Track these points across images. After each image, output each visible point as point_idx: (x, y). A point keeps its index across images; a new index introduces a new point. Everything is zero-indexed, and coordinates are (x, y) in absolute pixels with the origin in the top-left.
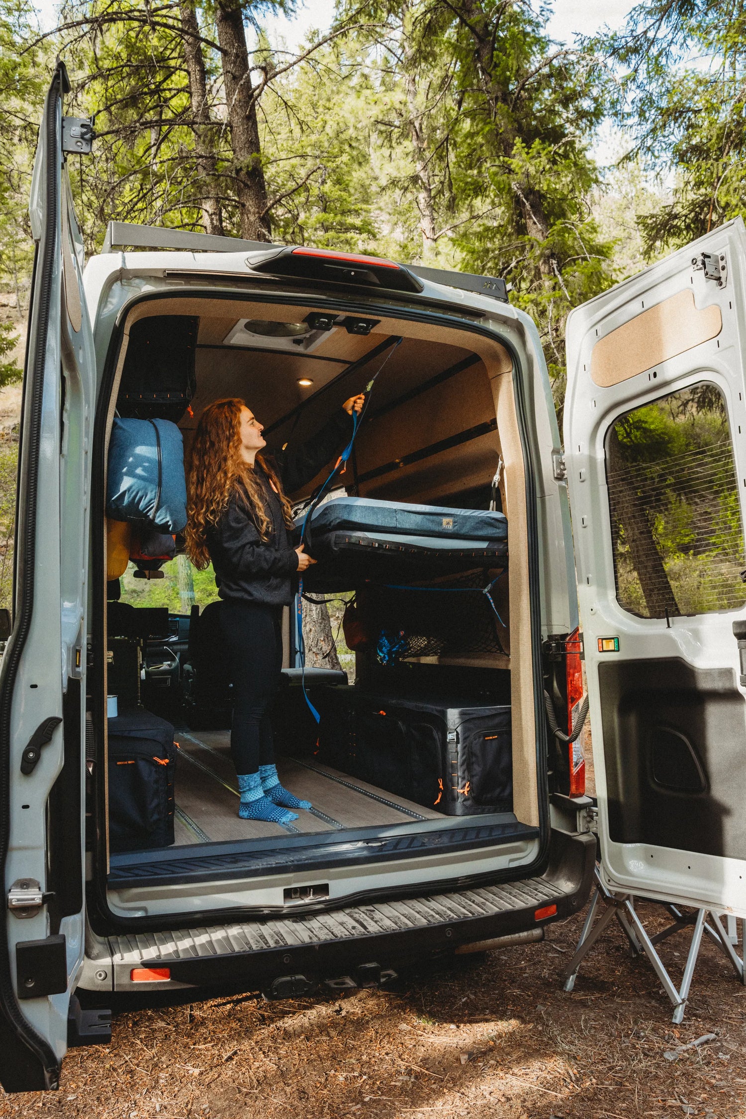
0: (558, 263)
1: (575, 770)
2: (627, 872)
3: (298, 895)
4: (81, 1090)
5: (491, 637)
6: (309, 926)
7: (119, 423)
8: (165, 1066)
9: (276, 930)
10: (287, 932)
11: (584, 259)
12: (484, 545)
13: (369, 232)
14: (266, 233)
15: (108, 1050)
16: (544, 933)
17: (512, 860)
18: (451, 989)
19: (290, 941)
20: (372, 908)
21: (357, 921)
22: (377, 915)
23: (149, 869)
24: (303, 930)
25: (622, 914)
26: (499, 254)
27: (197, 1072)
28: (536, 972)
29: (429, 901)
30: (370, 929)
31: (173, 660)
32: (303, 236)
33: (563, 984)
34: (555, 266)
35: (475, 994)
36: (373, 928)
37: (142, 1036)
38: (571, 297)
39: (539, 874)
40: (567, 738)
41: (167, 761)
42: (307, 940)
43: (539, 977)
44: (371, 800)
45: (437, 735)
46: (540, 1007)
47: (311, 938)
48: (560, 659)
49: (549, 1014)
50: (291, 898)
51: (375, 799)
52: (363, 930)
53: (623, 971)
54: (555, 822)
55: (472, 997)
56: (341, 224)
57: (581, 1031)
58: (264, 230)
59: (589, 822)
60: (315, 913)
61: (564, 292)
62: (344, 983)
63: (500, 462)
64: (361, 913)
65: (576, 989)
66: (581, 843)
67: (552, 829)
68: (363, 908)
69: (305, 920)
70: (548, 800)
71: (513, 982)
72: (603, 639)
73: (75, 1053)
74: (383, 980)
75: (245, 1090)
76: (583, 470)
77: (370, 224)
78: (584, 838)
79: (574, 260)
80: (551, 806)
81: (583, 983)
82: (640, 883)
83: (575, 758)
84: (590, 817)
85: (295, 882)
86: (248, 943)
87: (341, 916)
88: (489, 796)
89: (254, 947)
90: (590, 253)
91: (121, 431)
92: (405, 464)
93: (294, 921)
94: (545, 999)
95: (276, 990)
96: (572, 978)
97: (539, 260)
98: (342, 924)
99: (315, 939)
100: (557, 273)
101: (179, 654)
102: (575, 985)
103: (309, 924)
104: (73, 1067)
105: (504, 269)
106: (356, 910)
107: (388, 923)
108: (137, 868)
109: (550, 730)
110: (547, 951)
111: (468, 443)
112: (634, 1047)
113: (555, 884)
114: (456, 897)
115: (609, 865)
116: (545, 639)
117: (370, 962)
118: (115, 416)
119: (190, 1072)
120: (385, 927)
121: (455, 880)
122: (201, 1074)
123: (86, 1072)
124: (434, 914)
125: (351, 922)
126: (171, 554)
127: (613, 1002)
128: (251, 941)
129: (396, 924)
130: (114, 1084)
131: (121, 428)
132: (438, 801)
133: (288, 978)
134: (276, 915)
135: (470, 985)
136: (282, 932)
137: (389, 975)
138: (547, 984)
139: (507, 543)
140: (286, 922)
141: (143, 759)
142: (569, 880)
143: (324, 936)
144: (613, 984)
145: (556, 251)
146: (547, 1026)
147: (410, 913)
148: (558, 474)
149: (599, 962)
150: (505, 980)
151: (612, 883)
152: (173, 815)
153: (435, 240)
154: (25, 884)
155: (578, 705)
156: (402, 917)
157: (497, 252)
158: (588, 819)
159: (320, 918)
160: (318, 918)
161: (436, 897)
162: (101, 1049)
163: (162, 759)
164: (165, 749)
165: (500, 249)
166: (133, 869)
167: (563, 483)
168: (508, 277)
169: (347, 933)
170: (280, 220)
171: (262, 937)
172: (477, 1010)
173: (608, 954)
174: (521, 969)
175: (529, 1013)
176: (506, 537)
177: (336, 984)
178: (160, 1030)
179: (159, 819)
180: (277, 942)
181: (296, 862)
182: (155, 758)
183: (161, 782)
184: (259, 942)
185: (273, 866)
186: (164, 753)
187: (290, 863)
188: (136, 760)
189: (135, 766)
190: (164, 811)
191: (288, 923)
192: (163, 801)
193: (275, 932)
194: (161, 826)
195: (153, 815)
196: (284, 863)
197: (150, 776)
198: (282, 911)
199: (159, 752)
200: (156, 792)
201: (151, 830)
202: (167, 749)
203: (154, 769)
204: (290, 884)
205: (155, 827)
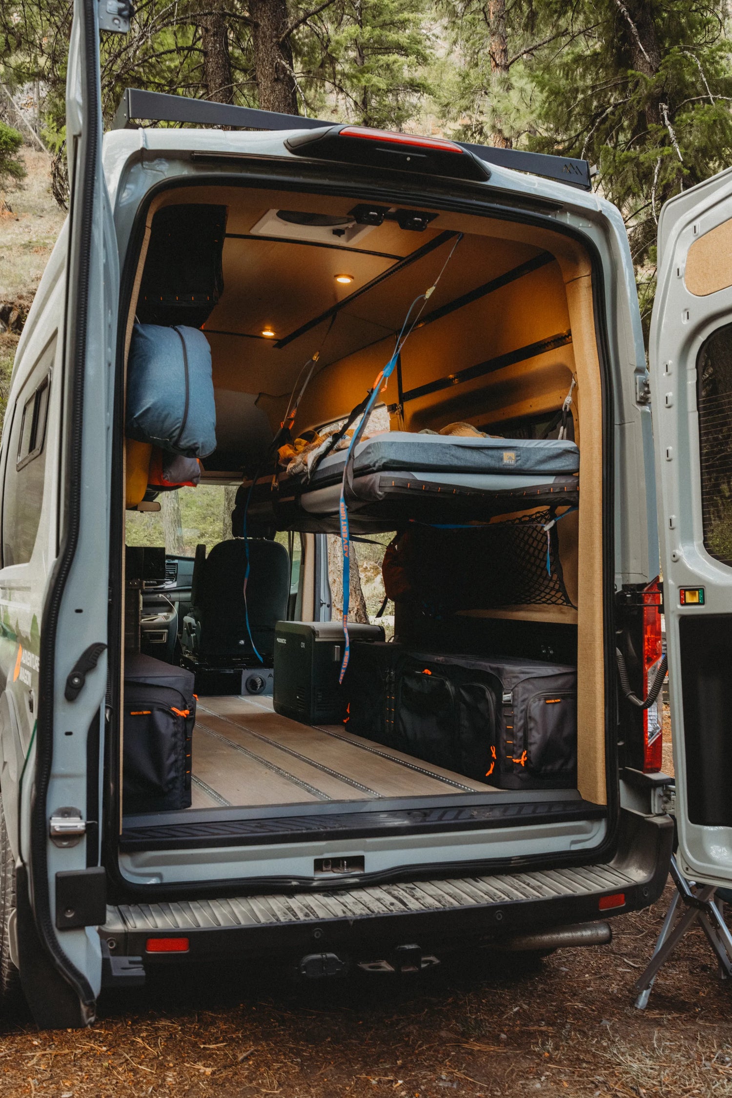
0: (670, 109)
1: (650, 742)
2: (709, 860)
3: (330, 868)
4: (77, 1088)
5: (557, 587)
6: (341, 900)
7: (141, 330)
8: (171, 1065)
9: (305, 903)
10: (317, 906)
11: (707, 101)
12: (550, 480)
13: (418, 53)
14: (287, 66)
15: (104, 1049)
16: (611, 935)
17: (574, 842)
18: (500, 997)
19: (322, 914)
20: (413, 886)
21: (396, 898)
22: (419, 893)
24: (335, 904)
25: (707, 919)
26: (592, 96)
27: (209, 1071)
28: (602, 987)
29: (477, 881)
30: (411, 906)
31: (170, 610)
32: (334, 68)
33: (634, 1001)
34: (665, 113)
35: (528, 1005)
36: (414, 906)
37: (144, 1034)
38: (684, 154)
39: (606, 861)
40: (642, 703)
41: (187, 712)
42: (340, 914)
43: (606, 992)
44: (413, 772)
45: (490, 696)
46: (604, 1022)
47: (344, 912)
48: (636, 613)
49: (616, 1031)
50: (322, 871)
51: (417, 770)
52: (403, 907)
53: (709, 993)
54: (626, 801)
55: (526, 1007)
56: (379, 41)
57: (653, 1050)
58: (284, 63)
59: (666, 802)
60: (348, 888)
61: (674, 149)
62: (380, 967)
63: (574, 382)
64: (400, 890)
65: (650, 1006)
66: (654, 825)
67: (622, 809)
68: (403, 886)
69: (338, 895)
70: (618, 775)
71: (575, 995)
72: (685, 590)
73: (67, 1051)
74: (423, 966)
75: (264, 1090)
76: (670, 394)
77: (420, 42)
78: (659, 821)
79: (693, 103)
80: (621, 782)
81: (658, 1001)
82: (721, 871)
83: (650, 728)
84: (667, 797)
85: (328, 851)
86: (274, 915)
87: (378, 893)
88: (549, 767)
89: (282, 919)
90: (715, 92)
91: (141, 340)
92: (461, 381)
93: (324, 896)
94: (612, 1014)
95: (305, 968)
96: (645, 993)
97: (646, 103)
98: (378, 900)
99: (349, 914)
100: (667, 122)
101: (177, 604)
102: (649, 1003)
103: (342, 899)
104: (65, 1065)
105: (598, 115)
106: (395, 887)
107: (430, 901)
108: (151, 830)
109: (622, 694)
110: (616, 966)
111: (536, 358)
112: (716, 1071)
113: (625, 871)
114: (509, 879)
115: (687, 850)
116: (619, 589)
117: (409, 943)
118: (135, 321)
119: (202, 1071)
120: (427, 905)
121: (509, 859)
122: (213, 1073)
123: (81, 1070)
124: (483, 895)
125: (389, 899)
126: (195, 480)
127: (695, 1023)
128: (279, 913)
129: (440, 902)
130: (114, 1082)
131: (141, 336)
132: (490, 772)
133: (319, 956)
134: (304, 887)
135: (523, 995)
136: (312, 905)
137: (431, 962)
138: (615, 999)
139: (578, 477)
140: (317, 896)
141: (159, 709)
142: (641, 868)
143: (359, 911)
144: (695, 1005)
145: (669, 90)
146: (614, 1042)
147: (456, 893)
148: (642, 398)
149: (679, 981)
150: (565, 993)
151: (690, 872)
152: (190, 775)
153: (506, 68)
154: (66, 813)
155: (655, 667)
156: (446, 896)
157: (590, 92)
158: (665, 799)
159: (354, 893)
160: (352, 893)
161: (484, 878)
162: (96, 1047)
163: (181, 710)
164: (184, 700)
165: (593, 88)
167: (646, 409)
168: (602, 127)
169: (385, 909)
170: (304, 44)
171: (290, 909)
172: (531, 1021)
173: (691, 973)
174: (585, 982)
175: (592, 1028)
176: (578, 471)
177: (370, 967)
178: (164, 1028)
179: (176, 778)
180: (307, 915)
181: (329, 829)
182: (174, 709)
183: (179, 736)
184: (287, 914)
185: (304, 831)
186: (184, 703)
187: (322, 830)
188: (152, 710)
189: (151, 717)
190: (181, 769)
191: (319, 897)
192: (180, 757)
193: (304, 905)
194: (178, 785)
195: (169, 772)
196: (315, 829)
197: (167, 727)
198: (312, 883)
199: (177, 702)
200: (174, 747)
201: (166, 790)
202: (187, 699)
203: (172, 721)
204: (322, 854)
205: (170, 786)
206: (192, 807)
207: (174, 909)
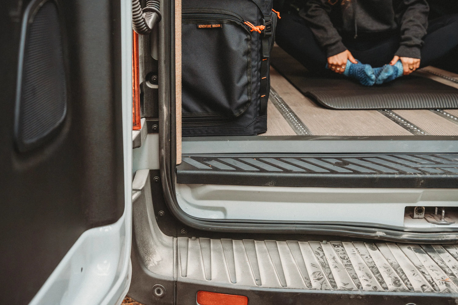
3: (423, 215)
9: (393, 261)
10: (409, 266)
19: (416, 283)
23: (231, 161)
41: (262, 27)
50: (413, 218)
60: (445, 244)
69: (434, 252)
85: (423, 199)
86: (354, 277)
93: (417, 251)
103: (438, 257)
108: (216, 159)
136: (402, 266)
140: (406, 251)
141: (231, 23)
152: (266, 98)
159: (453, 251)
160: (451, 251)
163: (256, 25)
164: (260, 13)
166: (210, 159)
171: (374, 269)
179: (249, 102)
180: (396, 282)
181: (428, 176)
182: (248, 23)
183: (254, 54)
184: (370, 278)
185: (396, 176)
186: (260, 18)
187: (420, 176)
188: (221, 23)
189: (220, 31)
190: (256, 92)
191: (408, 251)
192: (254, 79)
193: (391, 264)
194: (252, 109)
195: (241, 95)
196: (410, 173)
197: (239, 44)
198: (401, 235)
199: (252, 15)
200: (246, 67)
201: (237, 114)
202: (264, 12)
203: (244, 37)
204: (415, 201)
205: (242, 111)
206: (268, 134)
207: (237, 250)
